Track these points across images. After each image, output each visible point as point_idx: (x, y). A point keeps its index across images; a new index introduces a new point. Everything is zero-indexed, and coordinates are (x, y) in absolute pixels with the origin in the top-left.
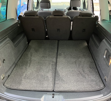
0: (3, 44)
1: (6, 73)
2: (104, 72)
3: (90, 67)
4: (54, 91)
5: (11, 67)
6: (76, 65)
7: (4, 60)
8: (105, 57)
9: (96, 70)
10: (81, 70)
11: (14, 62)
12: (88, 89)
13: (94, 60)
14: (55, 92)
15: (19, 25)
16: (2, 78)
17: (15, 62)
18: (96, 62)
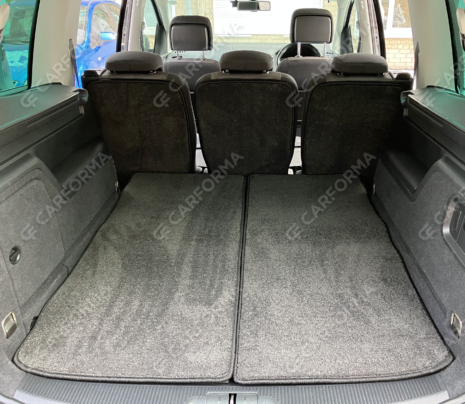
0: (14, 182)
1: (24, 308)
2: (444, 297)
3: (385, 280)
4: (236, 380)
5: (46, 283)
6: (325, 272)
7: (16, 250)
8: (446, 230)
9: (412, 292)
10: (348, 290)
11: (62, 264)
12: (380, 370)
13: (398, 252)
14: (238, 384)
15: (82, 110)
16: (6, 330)
17: (64, 260)
18: (406, 256)
